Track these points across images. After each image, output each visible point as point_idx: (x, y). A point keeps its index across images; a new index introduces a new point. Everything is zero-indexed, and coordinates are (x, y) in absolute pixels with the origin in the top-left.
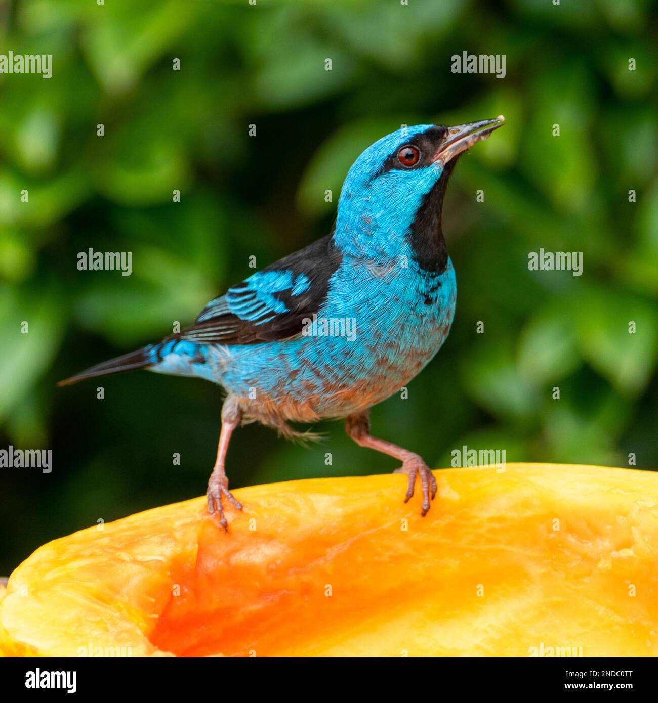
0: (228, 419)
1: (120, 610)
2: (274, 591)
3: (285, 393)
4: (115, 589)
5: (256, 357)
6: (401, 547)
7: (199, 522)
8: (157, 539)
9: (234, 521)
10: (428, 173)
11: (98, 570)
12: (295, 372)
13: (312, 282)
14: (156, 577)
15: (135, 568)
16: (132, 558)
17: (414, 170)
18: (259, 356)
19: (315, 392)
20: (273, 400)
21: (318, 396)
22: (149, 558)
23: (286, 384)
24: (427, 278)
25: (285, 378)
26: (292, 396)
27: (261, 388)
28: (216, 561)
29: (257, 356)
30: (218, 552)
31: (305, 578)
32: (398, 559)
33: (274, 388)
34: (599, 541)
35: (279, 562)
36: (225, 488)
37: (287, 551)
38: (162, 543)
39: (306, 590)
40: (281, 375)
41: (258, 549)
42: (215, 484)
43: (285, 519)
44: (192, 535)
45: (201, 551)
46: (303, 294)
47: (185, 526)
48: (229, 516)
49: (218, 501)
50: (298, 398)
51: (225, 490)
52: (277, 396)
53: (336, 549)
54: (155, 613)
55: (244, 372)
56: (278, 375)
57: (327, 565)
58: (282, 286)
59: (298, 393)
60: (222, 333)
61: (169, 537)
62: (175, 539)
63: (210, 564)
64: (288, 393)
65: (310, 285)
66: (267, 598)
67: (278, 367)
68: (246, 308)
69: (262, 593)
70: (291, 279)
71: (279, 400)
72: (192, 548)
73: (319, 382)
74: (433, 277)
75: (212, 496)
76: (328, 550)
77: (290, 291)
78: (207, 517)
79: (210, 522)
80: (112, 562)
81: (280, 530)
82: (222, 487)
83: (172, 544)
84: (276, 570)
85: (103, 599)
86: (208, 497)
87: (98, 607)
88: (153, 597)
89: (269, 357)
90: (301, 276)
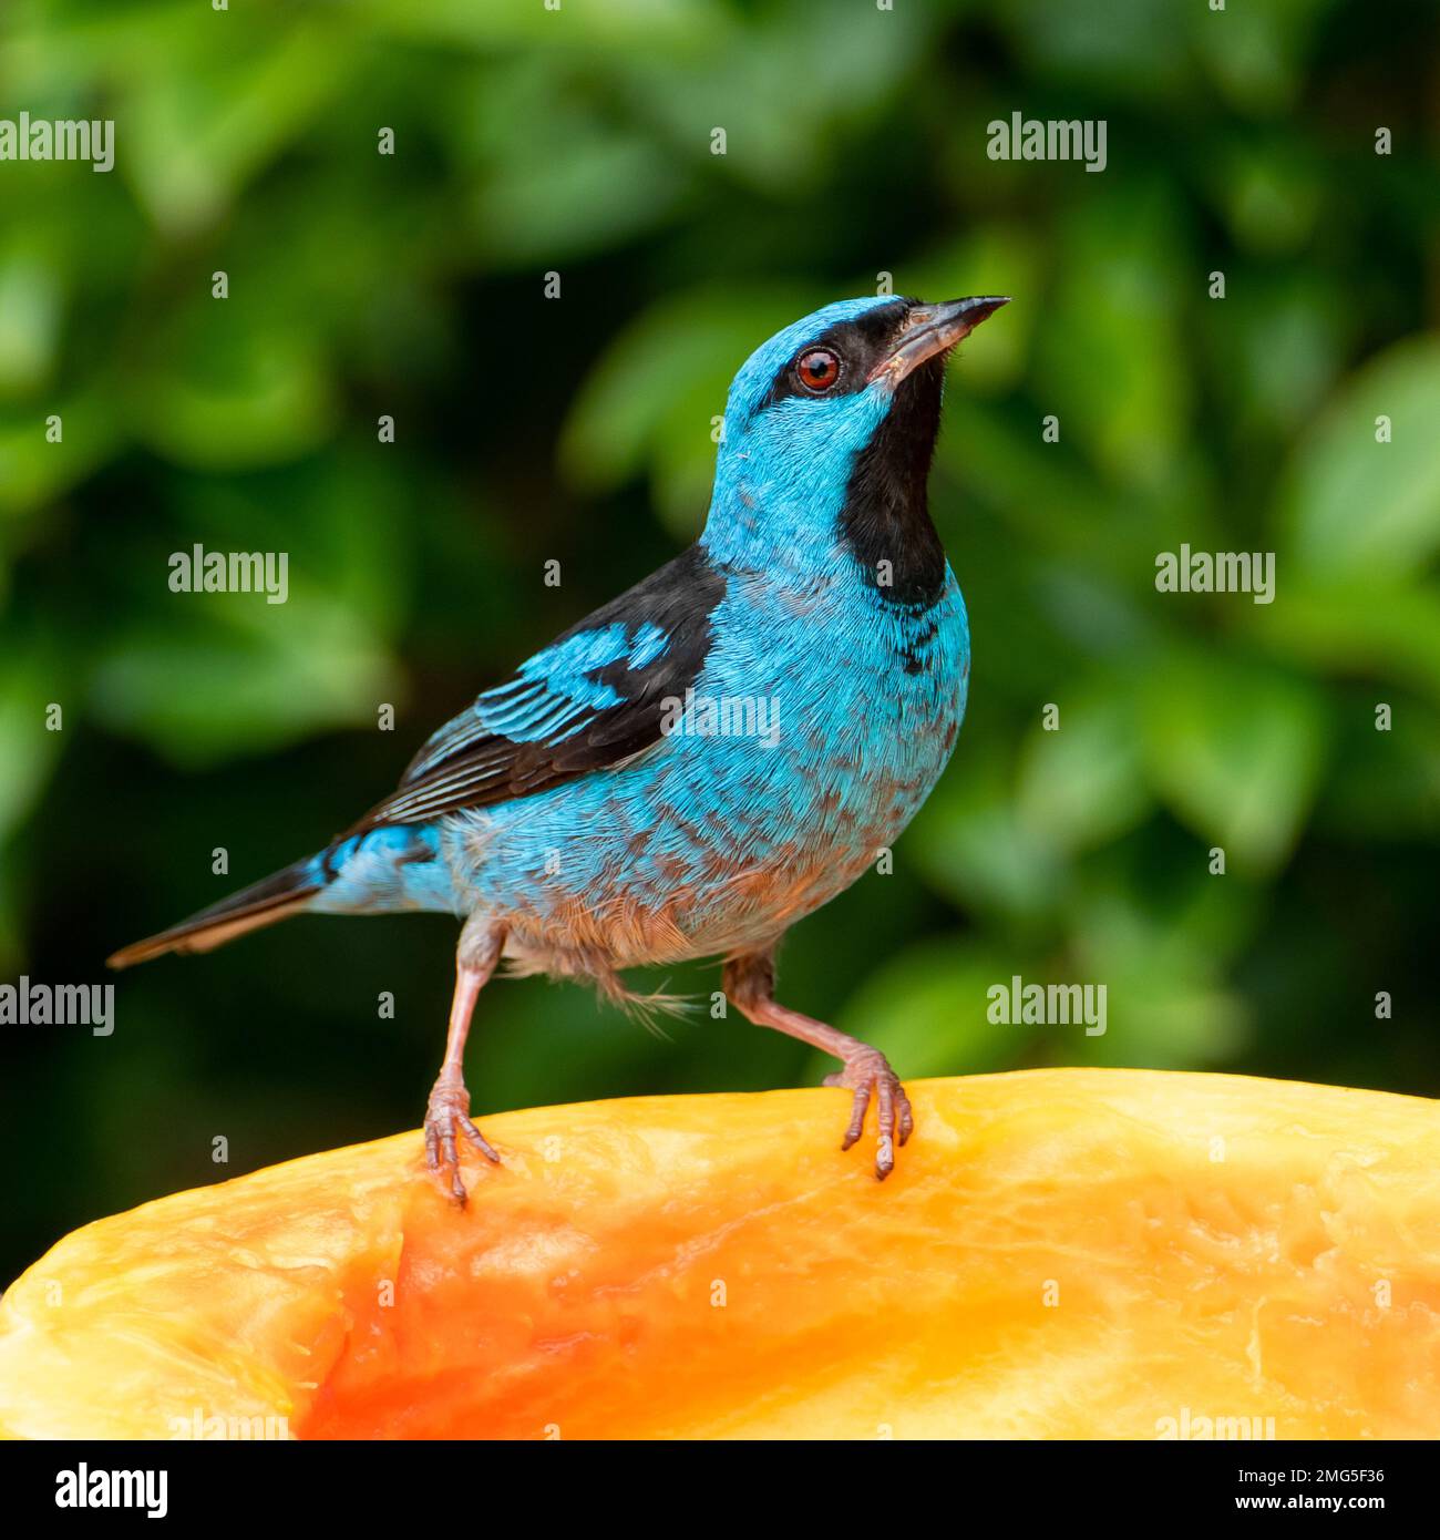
0: (472, 962)
1: (236, 1372)
2: (563, 1335)
3: (618, 890)
4: (226, 1328)
5: (553, 817)
6: (833, 1243)
7: (404, 1186)
8: (315, 1220)
9: (481, 1184)
10: (858, 406)
11: (189, 1286)
12: (643, 838)
13: (672, 635)
14: (313, 1302)
15: (268, 1284)
16: (262, 1262)
17: (828, 399)
18: (561, 814)
19: (684, 882)
20: (592, 909)
21: (690, 892)
22: (299, 1262)
23: (622, 869)
24: (903, 619)
25: (619, 854)
26: (635, 896)
27: (564, 885)
28: (440, 1270)
29: (556, 813)
30: (446, 1250)
31: (629, 1307)
32: (826, 1269)
33: (594, 882)
34: (1255, 1237)
35: (573, 1273)
36: (463, 1114)
37: (592, 1250)
38: (326, 1231)
39: (630, 1333)
40: (610, 847)
41: (530, 1244)
42: (444, 1106)
43: (588, 1181)
44: (391, 1212)
45: (408, 1247)
46: (655, 663)
47: (376, 1193)
48: (471, 1175)
49: (446, 1142)
50: (648, 899)
51: (462, 1119)
52: (600, 899)
53: (696, 1247)
54: (312, 1379)
55: (527, 855)
56: (605, 848)
57: (676, 1280)
58: (604, 656)
59: (648, 886)
60: (473, 780)
61: (341, 1217)
62: (353, 1222)
63: (427, 1276)
64: (624, 891)
65: (668, 642)
66: (550, 1349)
67: (605, 831)
68: (526, 715)
69: (538, 1340)
70: (624, 638)
71: (604, 908)
72: (391, 1242)
73: (694, 857)
74: (917, 615)
75: (435, 1131)
76: (679, 1248)
77: (624, 661)
78: (421, 1176)
79: (428, 1187)
80: (220, 1269)
81: (577, 1204)
82: (459, 1112)
83: (348, 1233)
84: (567, 1290)
85: (199, 1348)
86: (427, 1134)
87: (191, 1367)
88: (304, 1345)
89: (583, 812)
90: (646, 627)
